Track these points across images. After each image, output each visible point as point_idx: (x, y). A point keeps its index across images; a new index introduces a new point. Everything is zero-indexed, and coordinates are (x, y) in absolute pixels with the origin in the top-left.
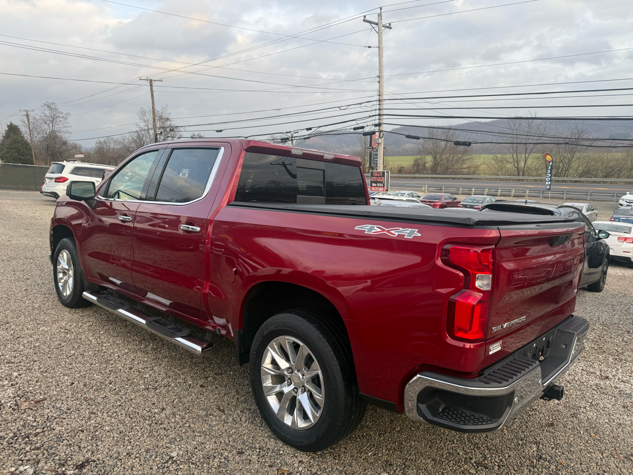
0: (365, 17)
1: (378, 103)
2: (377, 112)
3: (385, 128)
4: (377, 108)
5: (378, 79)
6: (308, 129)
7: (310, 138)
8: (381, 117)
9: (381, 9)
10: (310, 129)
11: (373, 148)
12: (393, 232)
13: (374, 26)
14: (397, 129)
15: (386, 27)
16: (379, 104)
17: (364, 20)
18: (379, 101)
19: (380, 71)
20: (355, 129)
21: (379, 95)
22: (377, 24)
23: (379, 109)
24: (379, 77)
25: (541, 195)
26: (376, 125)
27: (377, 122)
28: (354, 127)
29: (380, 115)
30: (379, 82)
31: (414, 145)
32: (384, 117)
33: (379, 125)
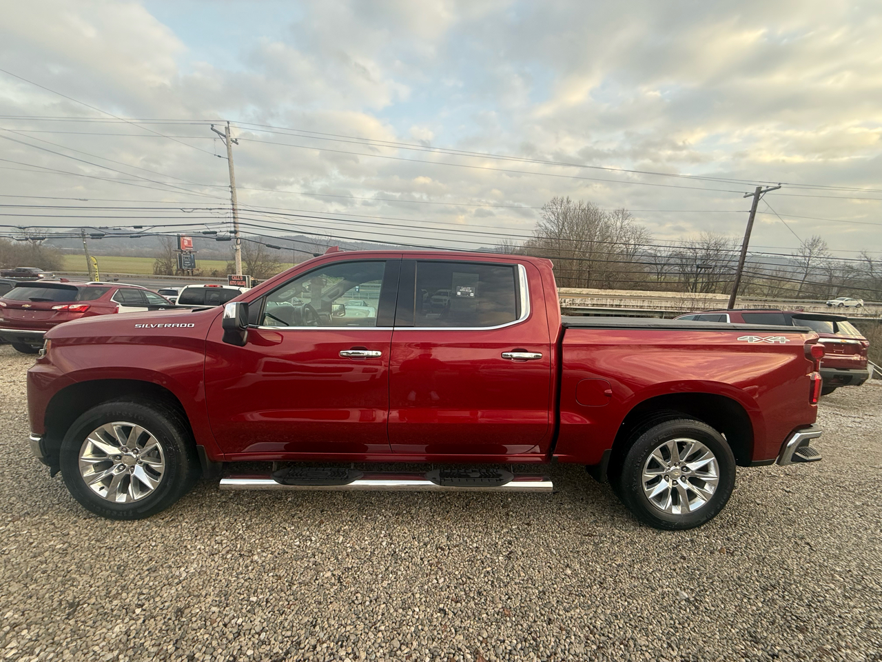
0: (212, 125)
1: (232, 211)
2: (232, 220)
3: (240, 235)
4: (232, 216)
5: (230, 189)
6: (135, 227)
7: (140, 237)
8: (236, 225)
9: (228, 123)
10: (141, 227)
11: (182, 251)
12: (769, 340)
13: (222, 137)
14: (255, 238)
15: (233, 141)
16: (234, 213)
17: (212, 129)
18: (233, 209)
19: (232, 182)
20: (205, 233)
21: (233, 205)
22: (225, 136)
23: (234, 218)
24: (230, 186)
25: (353, 296)
26: (231, 232)
27: (233, 229)
28: (204, 231)
29: (234, 223)
30: (232, 192)
31: (211, 251)
32: (240, 225)
33: (235, 232)
